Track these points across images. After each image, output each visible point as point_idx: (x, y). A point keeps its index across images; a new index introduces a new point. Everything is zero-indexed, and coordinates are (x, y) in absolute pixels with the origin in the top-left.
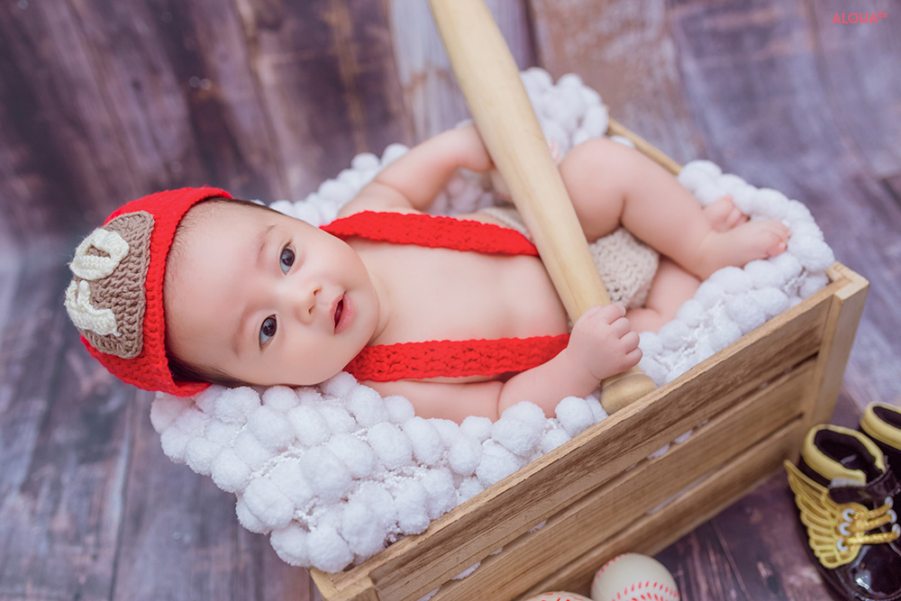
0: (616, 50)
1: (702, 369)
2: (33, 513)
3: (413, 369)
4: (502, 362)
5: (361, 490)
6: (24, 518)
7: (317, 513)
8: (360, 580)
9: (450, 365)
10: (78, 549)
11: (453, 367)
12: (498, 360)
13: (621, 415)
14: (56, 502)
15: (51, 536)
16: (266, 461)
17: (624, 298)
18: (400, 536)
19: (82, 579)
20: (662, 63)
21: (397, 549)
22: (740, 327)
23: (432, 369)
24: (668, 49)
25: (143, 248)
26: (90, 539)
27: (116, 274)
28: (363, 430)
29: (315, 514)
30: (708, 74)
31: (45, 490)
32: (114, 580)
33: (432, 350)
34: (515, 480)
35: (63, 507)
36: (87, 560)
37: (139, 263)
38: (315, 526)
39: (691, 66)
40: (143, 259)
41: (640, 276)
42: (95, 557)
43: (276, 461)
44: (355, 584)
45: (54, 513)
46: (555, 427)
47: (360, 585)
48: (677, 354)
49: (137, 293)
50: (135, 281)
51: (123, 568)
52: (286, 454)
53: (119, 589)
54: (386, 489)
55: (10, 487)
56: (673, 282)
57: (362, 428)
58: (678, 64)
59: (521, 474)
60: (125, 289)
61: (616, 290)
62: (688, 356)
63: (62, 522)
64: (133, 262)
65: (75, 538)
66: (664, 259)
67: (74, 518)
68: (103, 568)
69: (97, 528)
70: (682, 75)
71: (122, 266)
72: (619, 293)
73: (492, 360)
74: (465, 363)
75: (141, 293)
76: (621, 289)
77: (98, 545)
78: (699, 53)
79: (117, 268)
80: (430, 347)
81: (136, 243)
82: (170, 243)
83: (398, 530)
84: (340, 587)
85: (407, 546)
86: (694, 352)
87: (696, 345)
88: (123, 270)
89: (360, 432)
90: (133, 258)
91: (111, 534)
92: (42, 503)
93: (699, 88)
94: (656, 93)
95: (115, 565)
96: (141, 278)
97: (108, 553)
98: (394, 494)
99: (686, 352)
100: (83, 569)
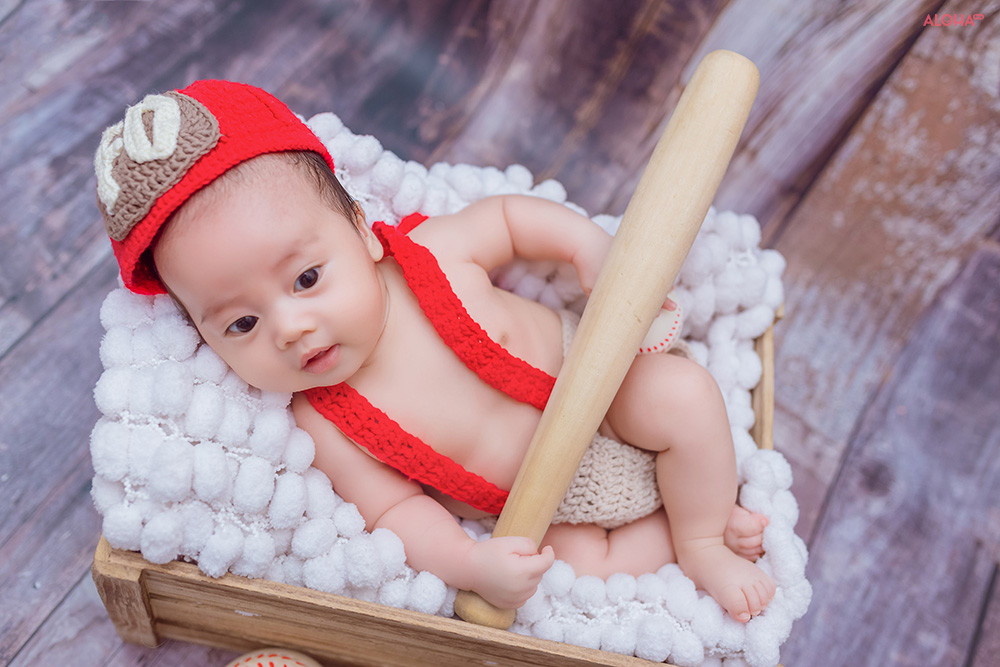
0: (903, 226)
1: (565, 651)
2: (43, 192)
3: (347, 422)
4: (429, 475)
5: (191, 506)
6: (34, 190)
7: (139, 494)
8: (132, 568)
9: (380, 446)
10: (48, 257)
11: (382, 449)
12: (428, 472)
13: (460, 628)
14: (69, 198)
15: (40, 224)
16: (143, 413)
17: (589, 515)
18: (194, 563)
19: (30, 287)
20: (930, 277)
21: (182, 569)
22: (636, 646)
23: (363, 437)
24: (948, 270)
25: (182, 165)
26: (64, 257)
27: (144, 167)
28: (247, 451)
29: (138, 493)
30: (960, 325)
31: (68, 179)
32: (51, 311)
33: (376, 421)
34: (324, 600)
35: (70, 207)
36: (47, 274)
37: (168, 176)
38: (130, 502)
39: (952, 303)
40: (174, 175)
41: (622, 511)
42: (55, 277)
43: (150, 420)
44: (125, 567)
45: (58, 206)
46: (407, 579)
47: (128, 573)
48: (573, 609)
49: (144, 201)
50: (152, 189)
51: (66, 307)
52: (163, 422)
53: (48, 322)
54: (214, 520)
55: (46, 152)
56: (648, 540)
57: (250, 448)
58: (945, 289)
59: (333, 600)
60: (139, 187)
61: (590, 503)
62: (579, 621)
63: (56, 221)
64: (165, 170)
65: (55, 247)
66: (661, 511)
67: (68, 226)
68: (52, 292)
69: (78, 252)
70: (936, 302)
71: (154, 165)
72: (589, 508)
73: (422, 469)
74: (396, 454)
75: (149, 204)
76: (595, 506)
77: (66, 268)
78: (972, 299)
79: (150, 162)
80: (378, 416)
81: (182, 155)
82: (207, 182)
83: (195, 558)
84: (113, 560)
85: (192, 575)
86: (586, 623)
87: (593, 620)
88: (151, 168)
89: (242, 451)
90: (167, 167)
91: (83, 268)
92: (57, 190)
93: (939, 328)
94: (896, 296)
95: (63, 299)
96: (157, 192)
97: (67, 283)
98: (216, 530)
99: (580, 617)
100: (38, 278)
